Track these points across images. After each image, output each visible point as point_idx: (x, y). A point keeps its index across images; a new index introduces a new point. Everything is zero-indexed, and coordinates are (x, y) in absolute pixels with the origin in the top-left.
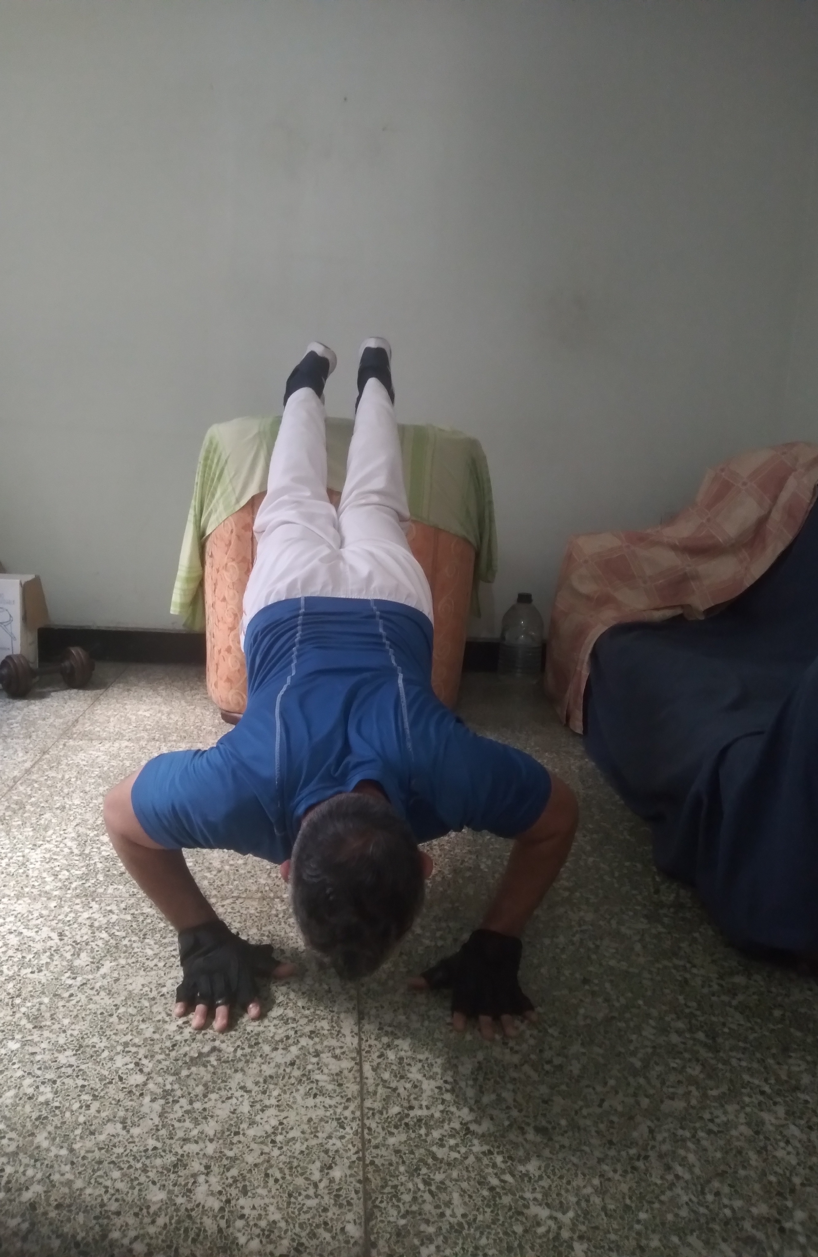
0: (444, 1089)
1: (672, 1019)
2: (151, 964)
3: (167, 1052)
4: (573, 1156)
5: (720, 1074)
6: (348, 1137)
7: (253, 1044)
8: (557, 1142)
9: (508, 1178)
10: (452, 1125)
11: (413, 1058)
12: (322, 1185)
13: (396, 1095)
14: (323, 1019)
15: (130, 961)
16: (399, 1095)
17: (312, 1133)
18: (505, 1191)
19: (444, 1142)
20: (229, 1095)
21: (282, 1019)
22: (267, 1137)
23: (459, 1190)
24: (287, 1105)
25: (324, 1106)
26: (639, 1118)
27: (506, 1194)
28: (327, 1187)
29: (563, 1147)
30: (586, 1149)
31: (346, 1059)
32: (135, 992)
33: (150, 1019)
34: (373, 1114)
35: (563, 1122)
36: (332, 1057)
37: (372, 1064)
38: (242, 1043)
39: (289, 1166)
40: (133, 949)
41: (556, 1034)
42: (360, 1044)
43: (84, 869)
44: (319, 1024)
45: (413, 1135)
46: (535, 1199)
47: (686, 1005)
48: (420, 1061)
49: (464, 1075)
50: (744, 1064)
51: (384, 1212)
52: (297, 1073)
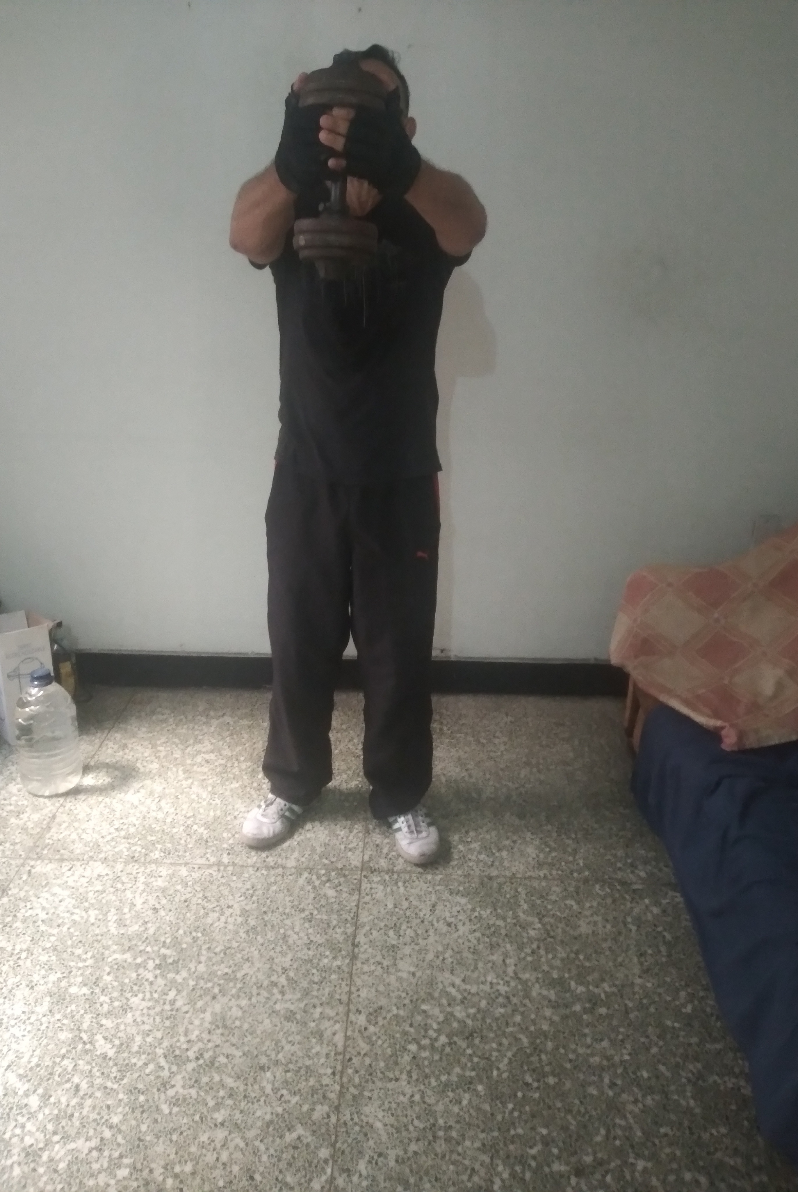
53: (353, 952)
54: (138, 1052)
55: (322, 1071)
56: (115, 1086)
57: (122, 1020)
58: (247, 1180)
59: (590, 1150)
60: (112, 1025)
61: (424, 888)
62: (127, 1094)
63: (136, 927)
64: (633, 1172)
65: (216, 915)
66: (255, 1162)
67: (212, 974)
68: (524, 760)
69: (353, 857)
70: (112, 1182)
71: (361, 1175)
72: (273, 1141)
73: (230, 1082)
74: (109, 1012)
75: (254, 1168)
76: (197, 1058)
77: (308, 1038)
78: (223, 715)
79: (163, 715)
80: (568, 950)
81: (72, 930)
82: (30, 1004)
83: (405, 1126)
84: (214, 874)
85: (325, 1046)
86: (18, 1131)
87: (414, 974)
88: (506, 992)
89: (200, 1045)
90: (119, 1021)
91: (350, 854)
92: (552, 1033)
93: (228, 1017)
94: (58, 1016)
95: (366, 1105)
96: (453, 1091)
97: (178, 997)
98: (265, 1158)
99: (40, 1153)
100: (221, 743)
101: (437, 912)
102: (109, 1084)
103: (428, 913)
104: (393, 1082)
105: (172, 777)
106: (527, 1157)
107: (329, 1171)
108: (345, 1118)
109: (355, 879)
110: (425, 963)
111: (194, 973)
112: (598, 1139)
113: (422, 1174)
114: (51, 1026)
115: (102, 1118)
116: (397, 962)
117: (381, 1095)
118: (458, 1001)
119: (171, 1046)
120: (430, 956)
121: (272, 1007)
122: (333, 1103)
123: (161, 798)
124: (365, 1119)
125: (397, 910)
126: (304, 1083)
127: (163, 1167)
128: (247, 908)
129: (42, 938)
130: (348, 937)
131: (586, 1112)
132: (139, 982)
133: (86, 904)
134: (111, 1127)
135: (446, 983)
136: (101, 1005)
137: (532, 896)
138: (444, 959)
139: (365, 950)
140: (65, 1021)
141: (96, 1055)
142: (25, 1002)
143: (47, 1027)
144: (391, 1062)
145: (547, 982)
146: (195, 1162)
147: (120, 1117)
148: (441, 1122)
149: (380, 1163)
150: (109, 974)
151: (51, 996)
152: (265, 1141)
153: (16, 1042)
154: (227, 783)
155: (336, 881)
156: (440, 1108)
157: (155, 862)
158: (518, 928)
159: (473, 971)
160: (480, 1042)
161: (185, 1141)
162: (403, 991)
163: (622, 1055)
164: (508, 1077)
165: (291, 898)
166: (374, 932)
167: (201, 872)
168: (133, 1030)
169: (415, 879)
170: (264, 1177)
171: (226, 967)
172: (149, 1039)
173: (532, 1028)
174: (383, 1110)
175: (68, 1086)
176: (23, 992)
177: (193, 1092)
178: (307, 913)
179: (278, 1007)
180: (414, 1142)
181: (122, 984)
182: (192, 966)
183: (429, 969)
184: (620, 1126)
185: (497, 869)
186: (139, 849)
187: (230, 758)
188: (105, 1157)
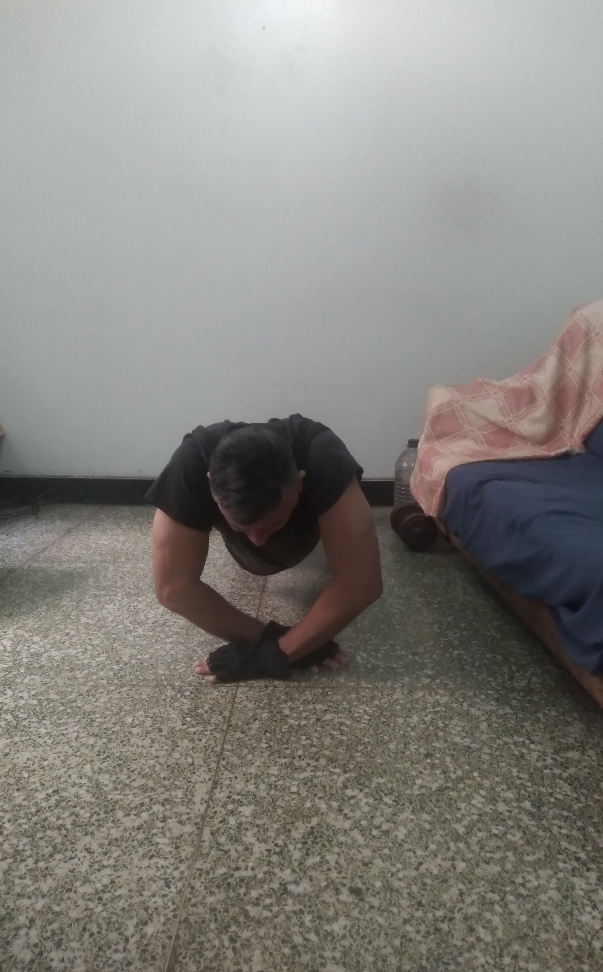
0: (273, 851)
1: (502, 790)
2: (41, 741)
3: (30, 816)
4: (380, 916)
5: (539, 841)
6: (171, 895)
7: (109, 810)
8: (367, 902)
9: (313, 937)
10: (272, 885)
11: (252, 824)
12: (132, 940)
13: (226, 857)
14: (180, 788)
15: (23, 739)
16: (230, 856)
17: (137, 891)
18: (306, 950)
19: (260, 901)
20: (73, 856)
21: (143, 789)
22: (95, 894)
23: (262, 948)
24: (124, 865)
25: (157, 867)
26: (452, 881)
27: (306, 953)
28: (137, 942)
29: (372, 907)
30: (395, 910)
31: (190, 824)
32: (19, 765)
33: (24, 788)
34: (200, 875)
35: (378, 884)
36: (178, 822)
37: (212, 828)
38: (100, 809)
39: (107, 921)
40: (30, 728)
41: (390, 802)
42: (206, 811)
43: (11, 663)
44: (174, 793)
45: (232, 894)
46: (334, 958)
47: (518, 777)
48: (258, 826)
49: (294, 839)
50: (564, 831)
51: (184, 967)
52: (141, 836)
53: (263, 590)
54: (112, 621)
56: (95, 633)
59: (422, 648)
62: (104, 635)
63: (109, 583)
64: (451, 654)
70: (93, 662)
86: (25, 648)
99: (41, 654)
102: (91, 632)
112: (429, 644)
115: (86, 642)
119: (135, 619)
123: (124, 542)
127: (129, 657)
131: (421, 636)
134: (92, 645)
141: (81, 623)
146: (151, 655)
147: (99, 642)
161: (144, 648)
172: (120, 617)
177: (151, 634)
184: (444, 641)
186: (109, 558)
188: (88, 654)
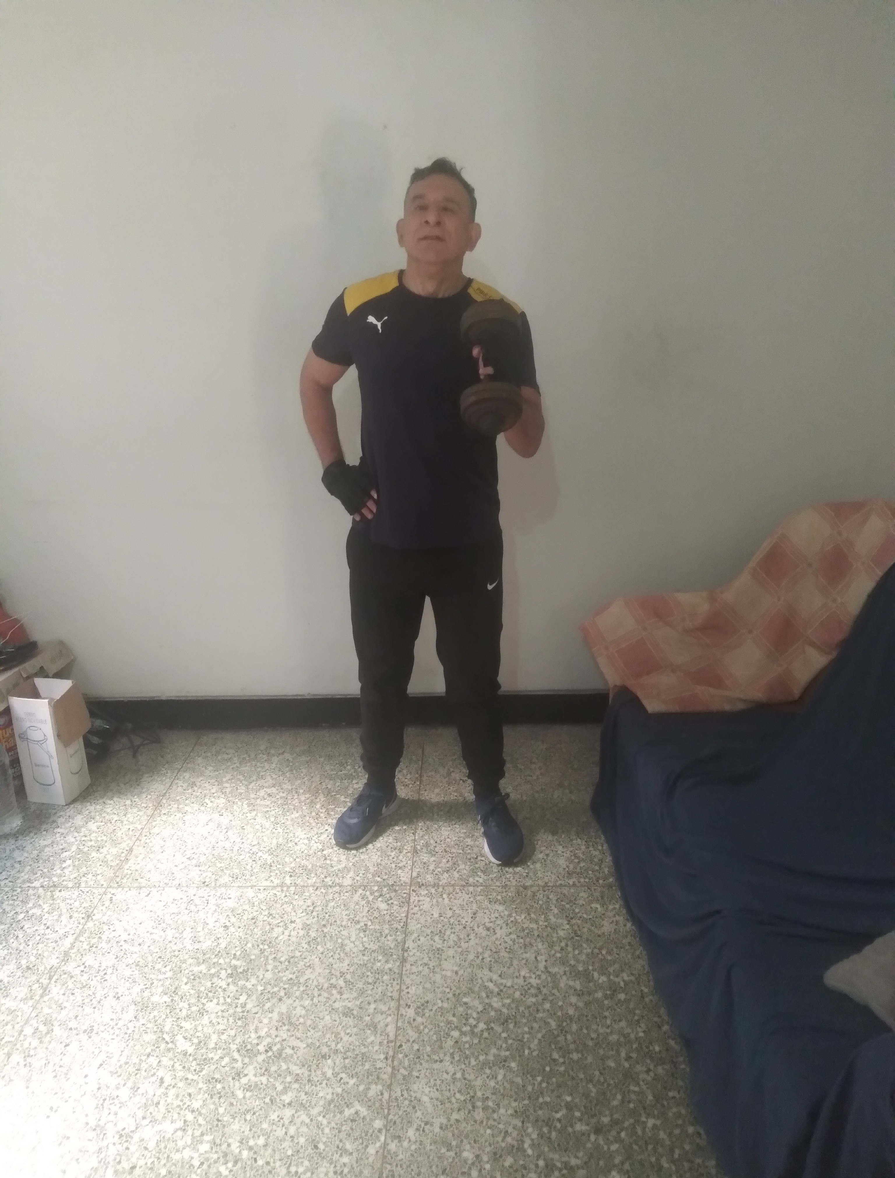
53: (403, 956)
55: (376, 1057)
56: (196, 1077)
57: (199, 1022)
58: (313, 1149)
59: (607, 1112)
60: (191, 1027)
61: (466, 899)
62: (206, 1083)
63: (209, 943)
64: (644, 1128)
65: (281, 929)
66: (318, 1134)
67: (278, 979)
68: (557, 782)
69: (402, 874)
71: (410, 1141)
72: (334, 1116)
73: (295, 1069)
74: (187, 1016)
75: (317, 1139)
76: (267, 1051)
77: (364, 1030)
78: (283, 753)
79: (227, 754)
80: (593, 946)
81: (152, 948)
82: (117, 1012)
83: (448, 1099)
84: (278, 894)
85: (378, 1036)
86: (112, 1118)
87: (457, 973)
88: (537, 984)
89: (269, 1040)
90: (197, 1023)
91: (400, 872)
92: (576, 1016)
93: (293, 1015)
94: (142, 1021)
95: (415, 1083)
96: (490, 1068)
97: (248, 1001)
98: (327, 1130)
99: (132, 1134)
100: (281, 778)
101: (477, 919)
102: (190, 1076)
103: (470, 920)
104: (438, 1063)
105: (238, 810)
106: (553, 1120)
107: (382, 1138)
108: (396, 1095)
109: (405, 893)
110: (467, 963)
111: (262, 980)
113: (463, 1138)
114: (137, 1030)
115: (185, 1104)
116: (442, 963)
117: (427, 1074)
118: (495, 993)
119: (244, 1042)
120: (471, 957)
121: (332, 1006)
122: (386, 1082)
123: (227, 829)
124: (414, 1095)
125: (442, 918)
126: (361, 1067)
127: (239, 1142)
128: (308, 922)
129: (125, 956)
130: (398, 943)
131: (605, 1080)
132: (213, 989)
133: (164, 925)
134: (193, 1111)
135: (485, 979)
136: (181, 1011)
137: (562, 901)
138: (483, 959)
139: (413, 954)
140: (149, 1025)
141: (177, 1053)
142: (112, 1010)
143: (133, 1031)
144: (436, 1047)
145: (573, 974)
146: (266, 1137)
147: (200, 1103)
148: (479, 1094)
149: (427, 1131)
150: (186, 984)
151: (135, 1005)
152: (327, 1116)
153: (106, 1044)
154: (288, 814)
155: (388, 896)
156: (478, 1082)
157: (225, 886)
158: (549, 929)
159: (509, 968)
160: (514, 1027)
161: (257, 1120)
162: (447, 987)
163: (637, 1033)
164: (538, 1055)
165: (347, 912)
166: (422, 939)
167: (266, 893)
168: (210, 1030)
169: (458, 891)
170: (326, 1146)
171: (291, 974)
172: (224, 1037)
173: (559, 1014)
174: (429, 1087)
175: (153, 1079)
176: (110, 1001)
178: (362, 924)
179: (336, 1005)
180: (456, 1112)
181: (199, 992)
182: (260, 974)
183: (470, 967)
184: (634, 1092)
185: (531, 878)
186: (210, 874)
187: (290, 791)
188: (189, 1135)
